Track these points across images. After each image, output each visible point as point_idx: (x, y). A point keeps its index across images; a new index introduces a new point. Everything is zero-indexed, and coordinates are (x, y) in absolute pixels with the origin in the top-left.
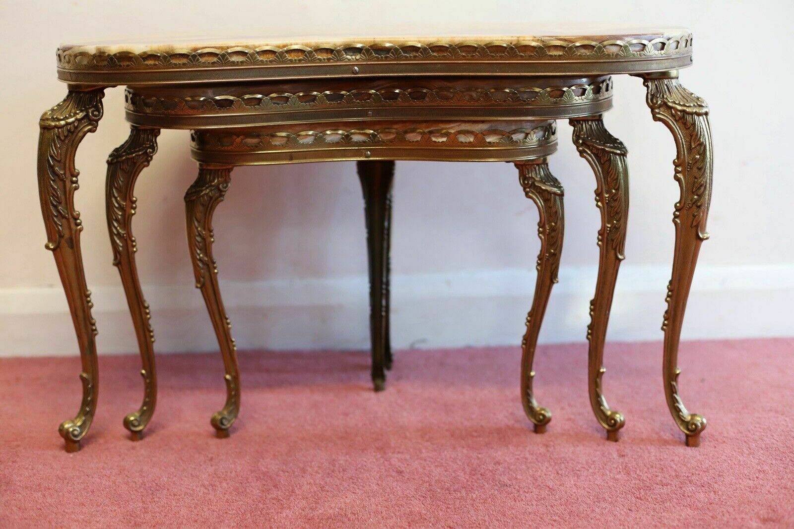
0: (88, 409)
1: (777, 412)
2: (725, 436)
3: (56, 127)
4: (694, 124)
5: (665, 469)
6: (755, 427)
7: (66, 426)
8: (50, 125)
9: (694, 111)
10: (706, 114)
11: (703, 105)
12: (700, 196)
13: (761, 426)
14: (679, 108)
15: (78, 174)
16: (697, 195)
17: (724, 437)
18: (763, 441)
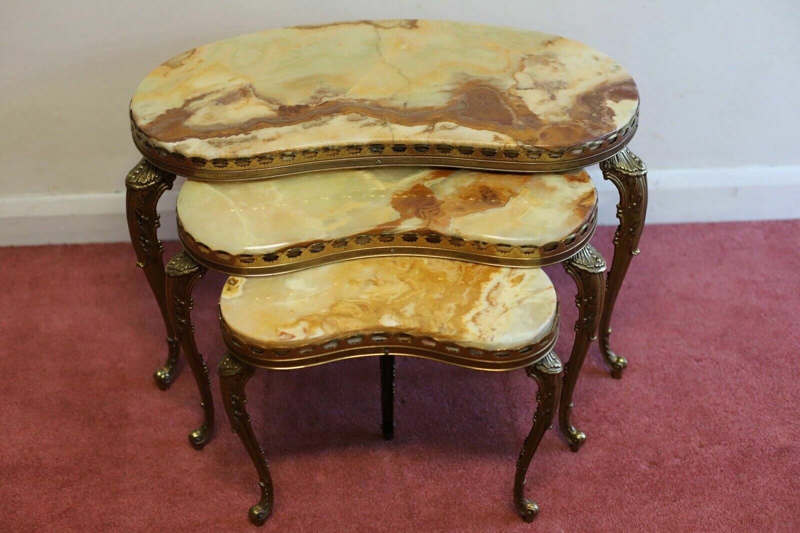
0: (173, 360)
1: (679, 332)
3: (139, 189)
4: (634, 184)
7: (159, 374)
8: (135, 188)
9: (635, 175)
10: (645, 175)
11: (643, 169)
12: (635, 229)
14: (625, 173)
15: (159, 217)
16: (633, 228)
18: (664, 369)
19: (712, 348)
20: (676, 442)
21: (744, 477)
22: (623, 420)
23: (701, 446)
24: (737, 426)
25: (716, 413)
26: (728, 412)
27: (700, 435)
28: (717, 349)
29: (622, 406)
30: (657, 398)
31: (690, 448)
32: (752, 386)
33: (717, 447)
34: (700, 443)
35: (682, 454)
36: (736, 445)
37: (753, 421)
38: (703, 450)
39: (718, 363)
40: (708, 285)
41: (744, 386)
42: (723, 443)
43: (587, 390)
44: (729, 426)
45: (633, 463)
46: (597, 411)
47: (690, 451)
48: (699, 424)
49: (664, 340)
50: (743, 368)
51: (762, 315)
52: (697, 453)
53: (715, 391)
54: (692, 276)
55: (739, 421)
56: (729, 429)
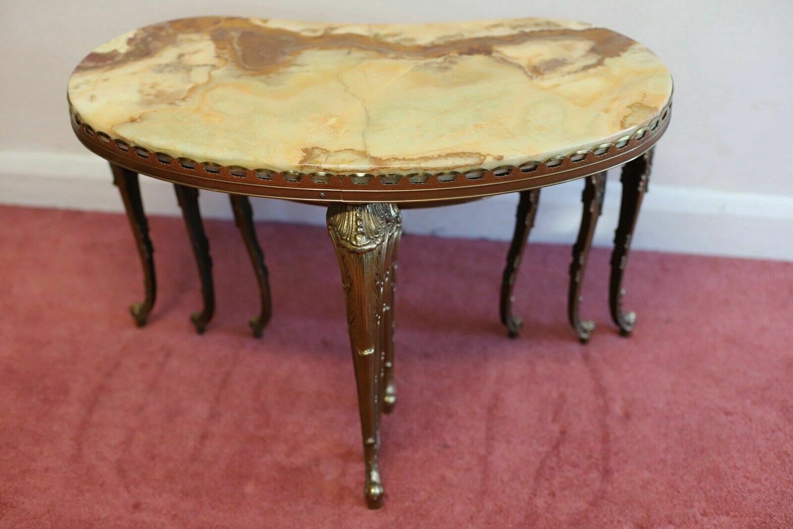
19: (748, 402)
20: (675, 506)
22: (618, 471)
23: (704, 514)
24: (755, 496)
25: (733, 478)
26: (748, 478)
27: (707, 501)
28: (754, 403)
30: (666, 451)
31: (690, 515)
32: (786, 453)
33: (724, 519)
34: (704, 510)
36: (747, 519)
37: (776, 492)
38: (705, 519)
39: (750, 420)
41: (776, 451)
42: (732, 514)
44: (745, 495)
45: (615, 523)
46: (590, 457)
47: (689, 518)
48: (709, 488)
50: (780, 430)
52: (696, 522)
53: (738, 451)
55: (759, 491)
56: (744, 499)
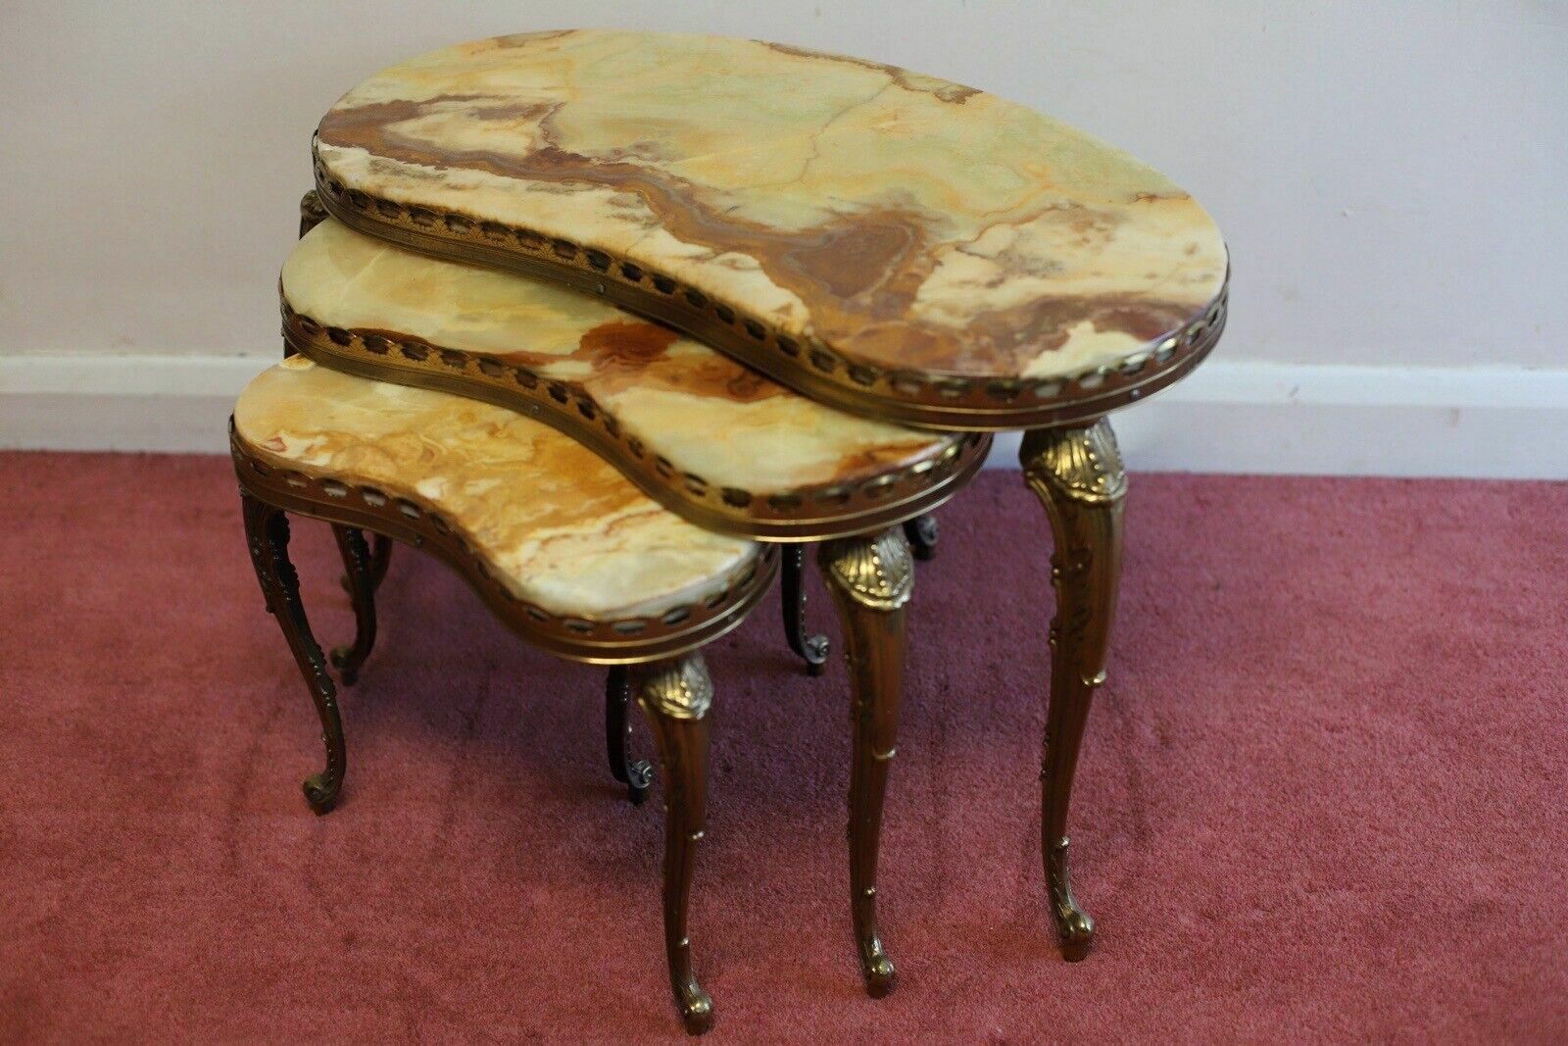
1: (1304, 674)
2: (1209, 724)
5: (1097, 794)
6: (1258, 709)
13: (1268, 708)
17: (1207, 725)
18: (1260, 742)
19: (1365, 708)
20: (1261, 879)
21: (1389, 954)
22: (1160, 831)
23: (1311, 889)
24: (1392, 856)
25: (1352, 830)
26: (1377, 829)
27: (1313, 869)
28: (1375, 710)
29: (1161, 804)
30: (1237, 794)
31: (1287, 893)
32: (1434, 785)
33: (1343, 894)
34: (1310, 885)
35: (1268, 902)
36: (1382, 893)
37: (1425, 849)
38: (1313, 897)
39: (1372, 737)
40: (1378, 591)
41: (1419, 784)
42: (1356, 886)
43: (1098, 772)
44: (1374, 855)
45: (1166, 912)
46: (1110, 811)
47: (1286, 898)
48: (1314, 848)
49: (1271, 688)
50: (1422, 750)
51: (1480, 652)
52: (1299, 903)
53: (1357, 788)
54: (1348, 574)
55: (1397, 848)
56: (1374, 861)
